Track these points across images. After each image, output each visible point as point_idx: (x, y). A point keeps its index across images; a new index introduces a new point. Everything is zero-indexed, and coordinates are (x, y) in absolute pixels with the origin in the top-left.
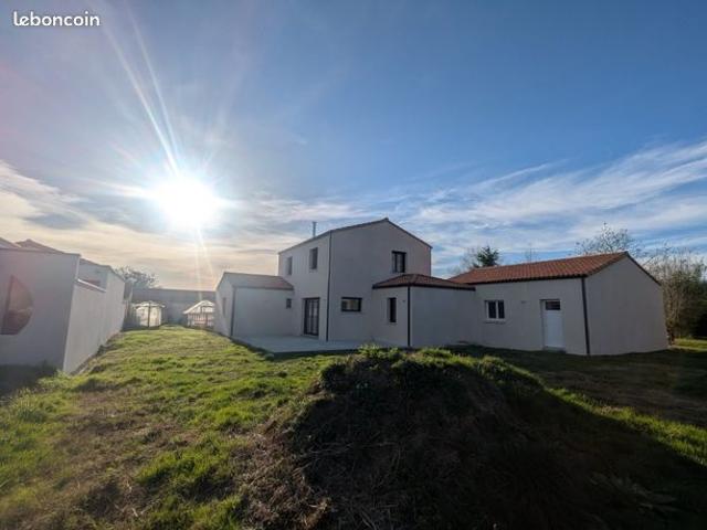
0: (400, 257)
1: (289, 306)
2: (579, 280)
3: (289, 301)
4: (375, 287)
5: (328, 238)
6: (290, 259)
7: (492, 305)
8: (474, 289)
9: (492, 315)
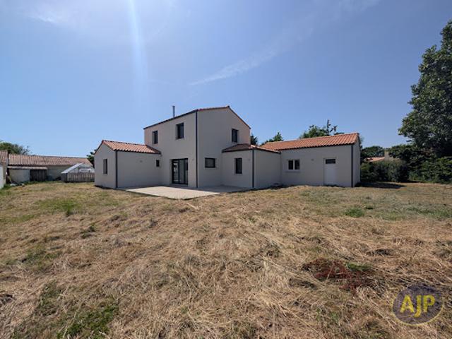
0: (235, 132)
1: (158, 165)
2: (350, 146)
3: (158, 162)
4: (223, 152)
5: (195, 114)
6: (156, 133)
7: (291, 162)
8: (280, 153)
9: (291, 167)
